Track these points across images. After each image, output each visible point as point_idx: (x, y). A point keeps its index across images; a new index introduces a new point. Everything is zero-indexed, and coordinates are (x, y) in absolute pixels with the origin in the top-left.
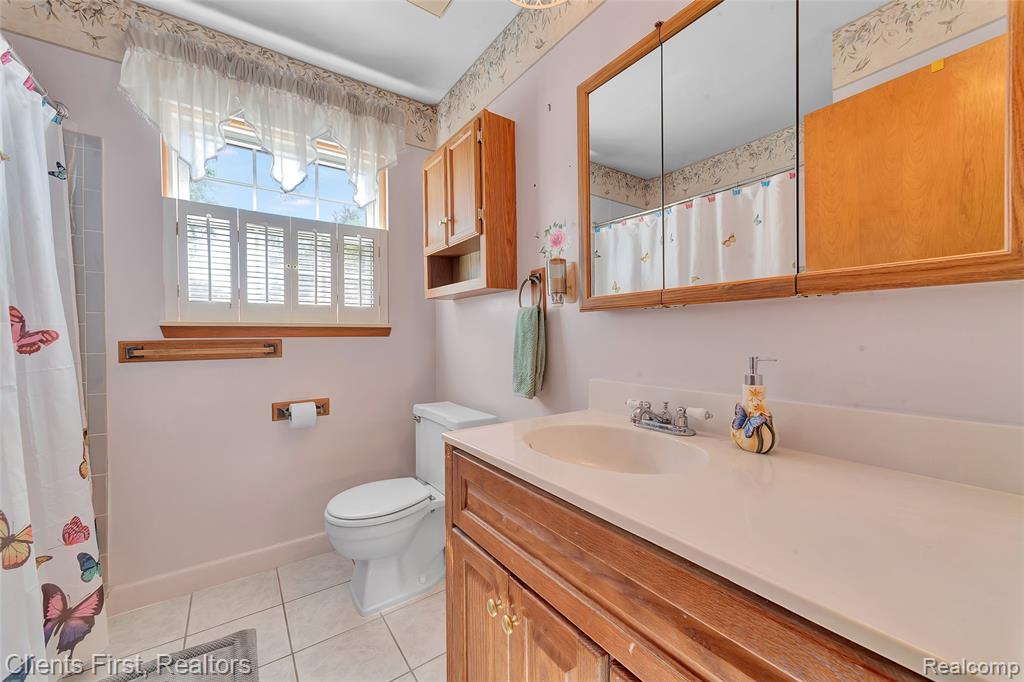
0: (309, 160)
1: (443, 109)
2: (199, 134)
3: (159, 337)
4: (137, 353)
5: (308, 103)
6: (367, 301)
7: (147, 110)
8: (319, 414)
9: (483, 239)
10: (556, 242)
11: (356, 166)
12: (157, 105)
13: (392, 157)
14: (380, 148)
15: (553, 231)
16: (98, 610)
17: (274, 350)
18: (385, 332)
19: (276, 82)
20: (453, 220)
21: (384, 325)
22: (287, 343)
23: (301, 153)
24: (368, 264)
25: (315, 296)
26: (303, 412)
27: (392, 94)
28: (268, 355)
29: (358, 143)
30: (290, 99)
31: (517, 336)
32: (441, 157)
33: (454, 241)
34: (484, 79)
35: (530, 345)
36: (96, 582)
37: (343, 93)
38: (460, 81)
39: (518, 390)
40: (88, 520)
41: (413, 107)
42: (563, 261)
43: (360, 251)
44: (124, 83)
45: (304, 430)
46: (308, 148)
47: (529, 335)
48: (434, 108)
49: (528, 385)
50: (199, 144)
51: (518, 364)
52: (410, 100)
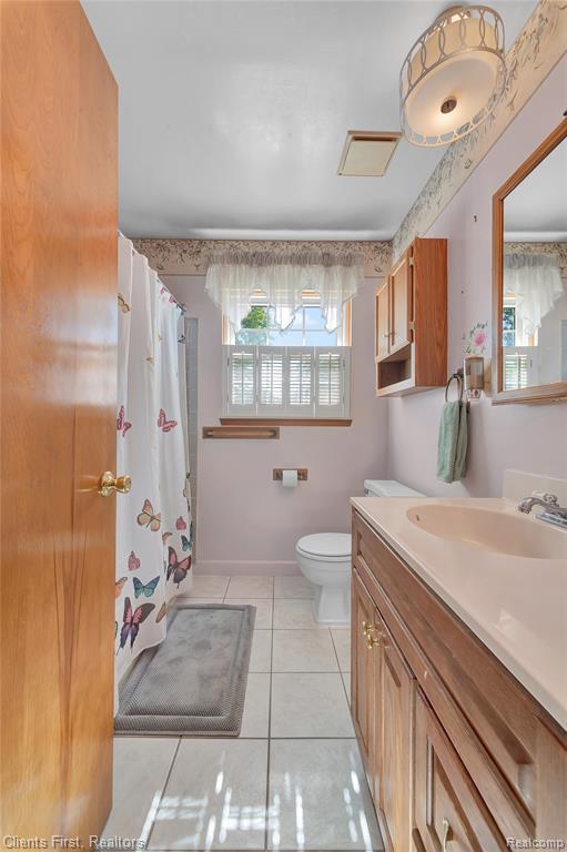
0: (297, 306)
1: (396, 242)
2: (239, 304)
3: (219, 425)
4: (210, 433)
5: (297, 268)
6: (335, 401)
7: (216, 298)
8: (299, 479)
9: (413, 345)
10: (479, 341)
11: (326, 303)
12: (220, 293)
13: (353, 290)
14: (345, 285)
15: (478, 331)
16: (188, 568)
17: (275, 434)
18: (348, 423)
19: (279, 261)
20: (393, 333)
21: (347, 417)
22: (283, 429)
23: (291, 302)
24: (335, 374)
25: (300, 398)
26: (290, 476)
27: (355, 242)
28: (271, 437)
29: (328, 286)
30: (286, 269)
31: (441, 429)
32: (386, 284)
33: (394, 349)
34: (425, 208)
35: (450, 435)
36: (189, 553)
37: (320, 253)
38: (408, 216)
39: (439, 474)
40: (187, 520)
41: (373, 248)
42: (482, 359)
43: (330, 364)
44: (207, 287)
45: (290, 489)
46: (296, 298)
47: (450, 427)
48: (390, 242)
49: (447, 471)
50: (239, 310)
51: (441, 453)
52: (370, 242)
